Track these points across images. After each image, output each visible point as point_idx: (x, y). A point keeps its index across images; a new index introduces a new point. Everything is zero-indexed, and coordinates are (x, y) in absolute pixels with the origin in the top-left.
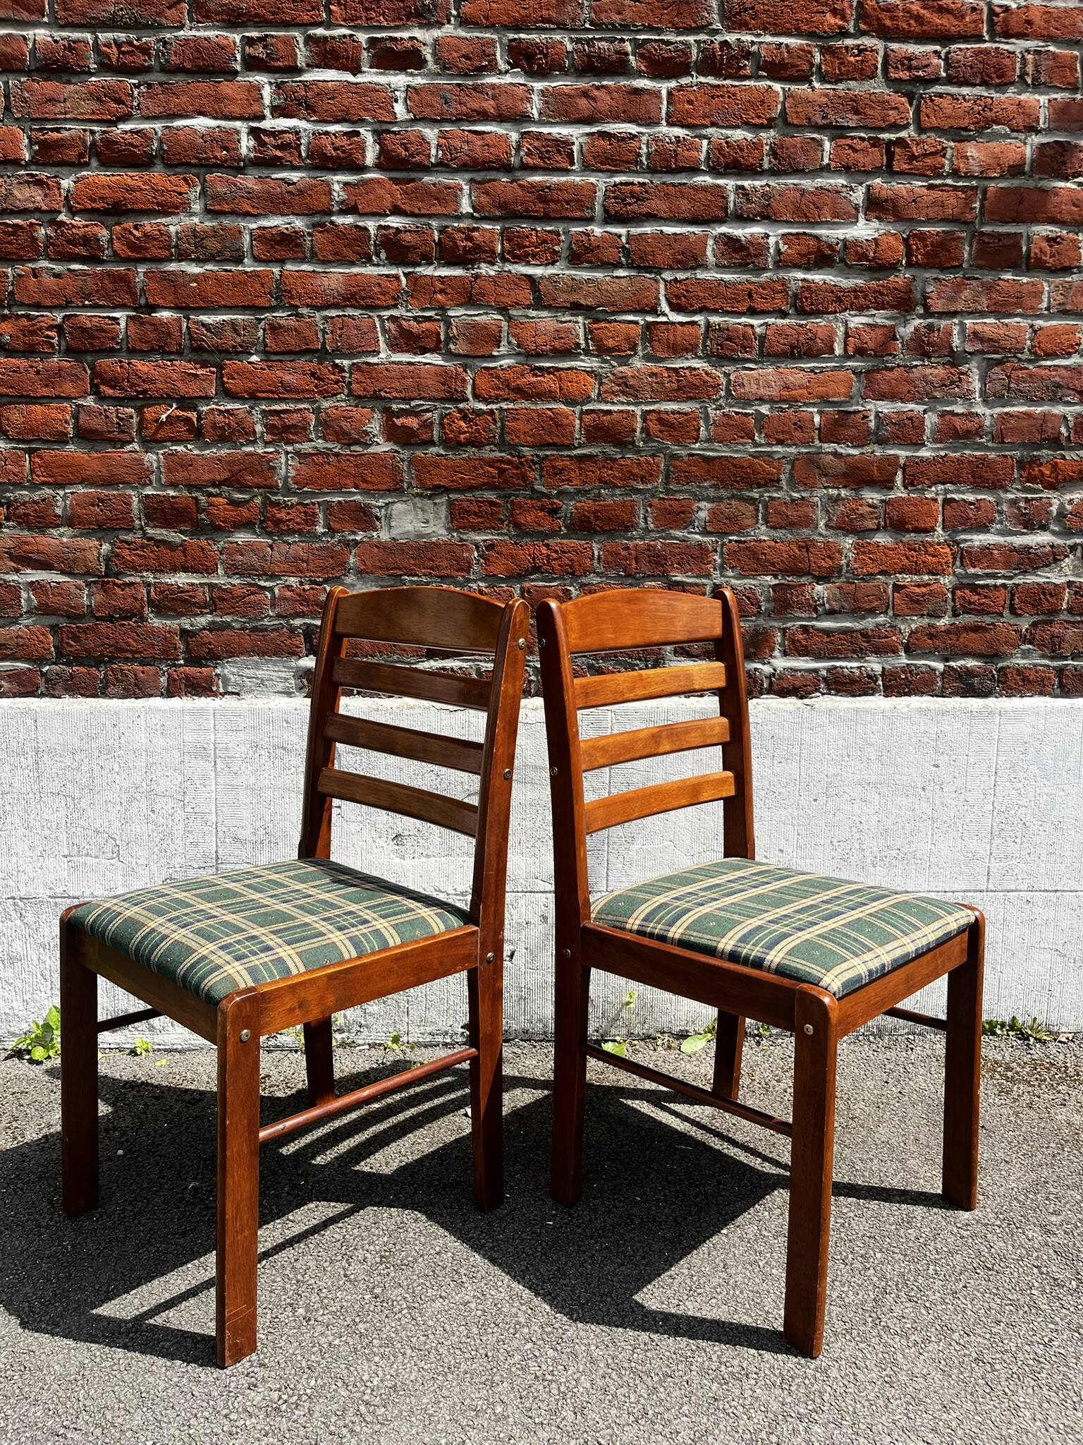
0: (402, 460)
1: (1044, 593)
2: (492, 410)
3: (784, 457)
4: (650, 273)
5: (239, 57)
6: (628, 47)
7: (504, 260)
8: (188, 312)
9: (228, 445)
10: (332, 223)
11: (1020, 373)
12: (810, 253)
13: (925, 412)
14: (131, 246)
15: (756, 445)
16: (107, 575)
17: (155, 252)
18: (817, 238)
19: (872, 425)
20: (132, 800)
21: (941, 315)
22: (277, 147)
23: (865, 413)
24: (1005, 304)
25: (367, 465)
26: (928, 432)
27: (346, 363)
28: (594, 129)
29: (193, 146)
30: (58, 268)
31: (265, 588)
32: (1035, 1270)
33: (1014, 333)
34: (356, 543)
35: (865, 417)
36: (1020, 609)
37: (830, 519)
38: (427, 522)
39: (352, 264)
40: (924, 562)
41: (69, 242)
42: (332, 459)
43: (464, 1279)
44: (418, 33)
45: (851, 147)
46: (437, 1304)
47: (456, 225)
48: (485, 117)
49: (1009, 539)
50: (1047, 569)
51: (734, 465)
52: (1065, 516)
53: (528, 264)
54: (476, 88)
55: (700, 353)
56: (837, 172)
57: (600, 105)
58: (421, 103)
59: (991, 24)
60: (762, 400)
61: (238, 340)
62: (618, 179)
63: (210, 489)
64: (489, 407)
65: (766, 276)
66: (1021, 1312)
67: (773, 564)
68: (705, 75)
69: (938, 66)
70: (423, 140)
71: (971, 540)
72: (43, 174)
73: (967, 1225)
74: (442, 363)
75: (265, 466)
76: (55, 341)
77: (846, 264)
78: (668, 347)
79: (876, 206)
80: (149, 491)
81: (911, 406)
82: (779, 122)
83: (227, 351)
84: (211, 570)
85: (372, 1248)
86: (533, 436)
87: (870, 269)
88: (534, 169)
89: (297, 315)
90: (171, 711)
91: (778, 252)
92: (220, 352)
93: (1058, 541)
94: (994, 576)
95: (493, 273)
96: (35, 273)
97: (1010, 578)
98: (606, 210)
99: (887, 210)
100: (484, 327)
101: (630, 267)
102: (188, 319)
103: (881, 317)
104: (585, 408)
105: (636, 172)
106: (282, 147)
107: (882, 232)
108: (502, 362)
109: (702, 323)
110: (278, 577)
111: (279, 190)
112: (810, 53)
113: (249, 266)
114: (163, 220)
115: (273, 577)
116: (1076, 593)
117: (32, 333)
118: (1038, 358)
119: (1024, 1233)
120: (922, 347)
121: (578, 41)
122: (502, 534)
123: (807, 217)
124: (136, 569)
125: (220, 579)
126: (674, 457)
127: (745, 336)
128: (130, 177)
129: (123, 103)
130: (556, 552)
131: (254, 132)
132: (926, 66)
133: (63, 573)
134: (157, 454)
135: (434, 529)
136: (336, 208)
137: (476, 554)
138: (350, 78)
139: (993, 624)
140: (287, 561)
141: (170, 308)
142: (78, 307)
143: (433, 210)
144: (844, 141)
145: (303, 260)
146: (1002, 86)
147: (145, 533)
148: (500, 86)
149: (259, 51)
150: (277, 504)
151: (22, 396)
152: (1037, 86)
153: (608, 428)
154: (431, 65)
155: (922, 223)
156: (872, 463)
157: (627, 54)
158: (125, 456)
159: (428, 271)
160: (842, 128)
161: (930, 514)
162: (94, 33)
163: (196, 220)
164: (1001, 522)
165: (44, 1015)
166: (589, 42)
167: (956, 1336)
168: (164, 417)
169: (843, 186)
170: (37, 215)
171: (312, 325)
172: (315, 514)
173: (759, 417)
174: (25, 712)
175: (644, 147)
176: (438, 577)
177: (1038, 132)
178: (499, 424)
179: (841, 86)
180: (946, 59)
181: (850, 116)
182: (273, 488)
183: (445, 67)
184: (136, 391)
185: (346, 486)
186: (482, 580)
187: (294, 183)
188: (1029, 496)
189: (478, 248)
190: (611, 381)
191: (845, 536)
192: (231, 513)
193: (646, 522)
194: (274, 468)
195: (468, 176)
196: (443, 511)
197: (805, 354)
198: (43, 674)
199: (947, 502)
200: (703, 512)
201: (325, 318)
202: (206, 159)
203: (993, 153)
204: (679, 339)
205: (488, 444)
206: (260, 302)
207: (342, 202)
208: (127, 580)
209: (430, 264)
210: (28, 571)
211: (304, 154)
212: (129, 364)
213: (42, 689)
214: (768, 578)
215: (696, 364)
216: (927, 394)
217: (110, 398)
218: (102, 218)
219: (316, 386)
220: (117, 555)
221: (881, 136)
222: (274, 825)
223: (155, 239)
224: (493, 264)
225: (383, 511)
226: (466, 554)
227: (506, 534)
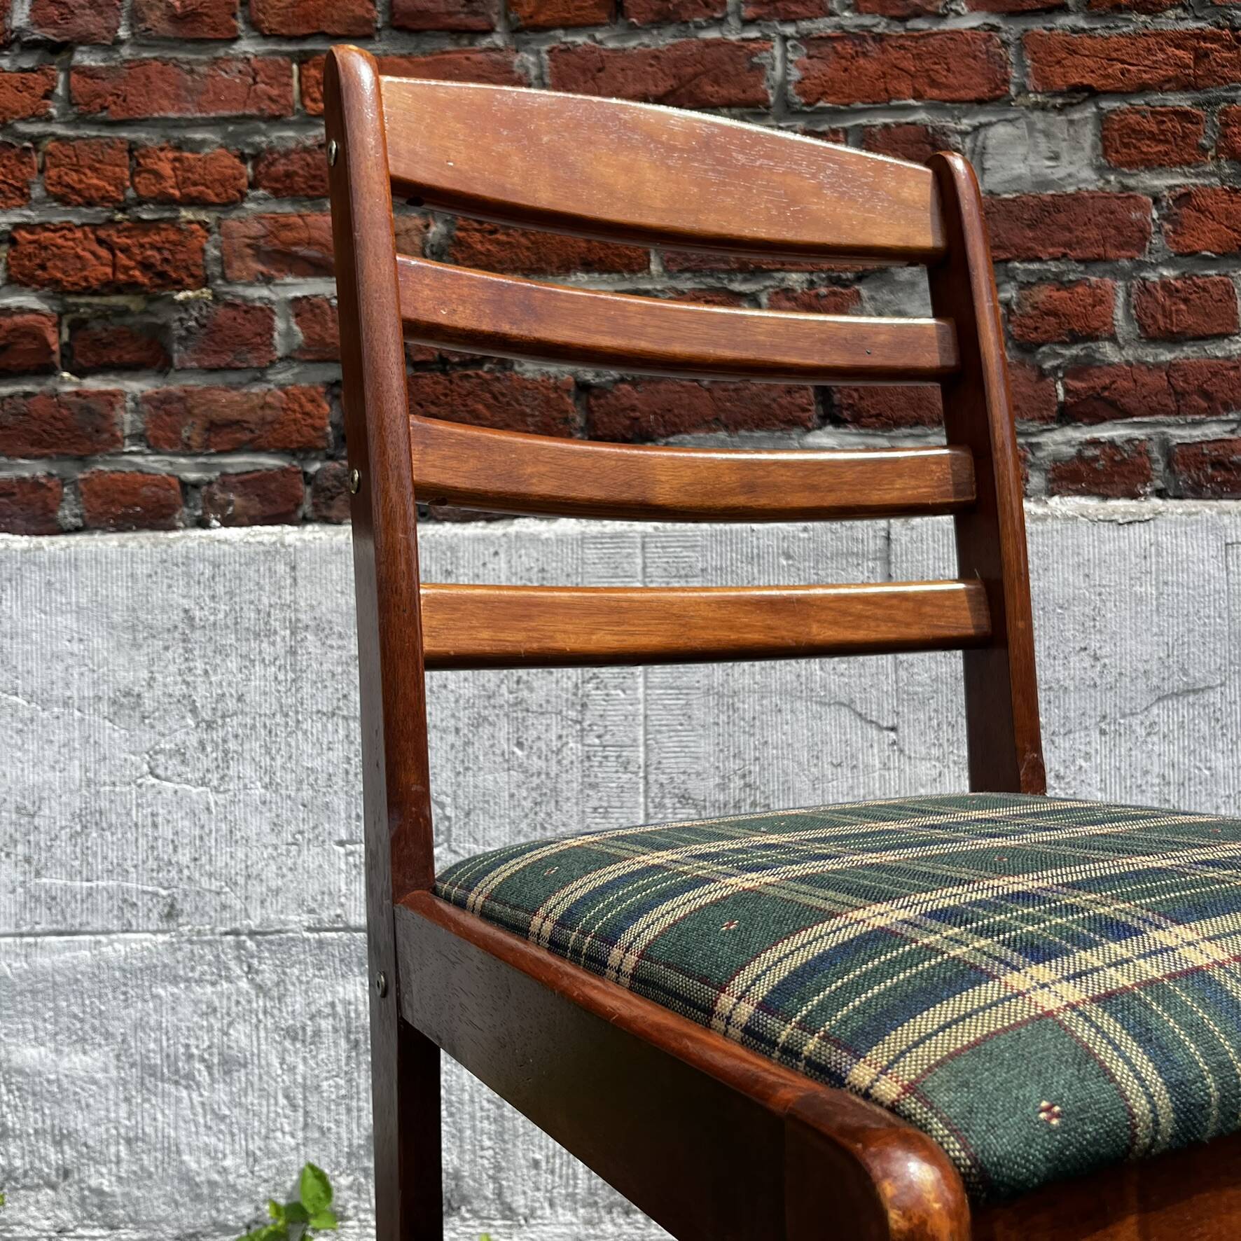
0: (1005, 44)
9: (671, 30)
20: (479, 722)
25: (939, 56)
31: (740, 296)
38: (1055, 157)
42: (871, 46)
75: (743, 63)
84: (636, 267)
90: (561, 541)
110: (766, 274)
115: (756, 273)
122: (1206, 174)
125: (655, 281)
134: (538, 53)
135: (1072, 169)
137: (1155, 215)
158: (480, 57)
165: (289, 1185)
174: (272, 552)
176: (1079, 261)
182: (756, 106)
185: (899, 95)
186: (1168, 263)
194: (760, 68)
196: (1088, 135)
198: (309, 479)
205: (1173, 7)
210: (289, 280)
213: (307, 508)
222: (762, 768)
225: (968, 140)
226: (1135, 215)
227: (1213, 174)
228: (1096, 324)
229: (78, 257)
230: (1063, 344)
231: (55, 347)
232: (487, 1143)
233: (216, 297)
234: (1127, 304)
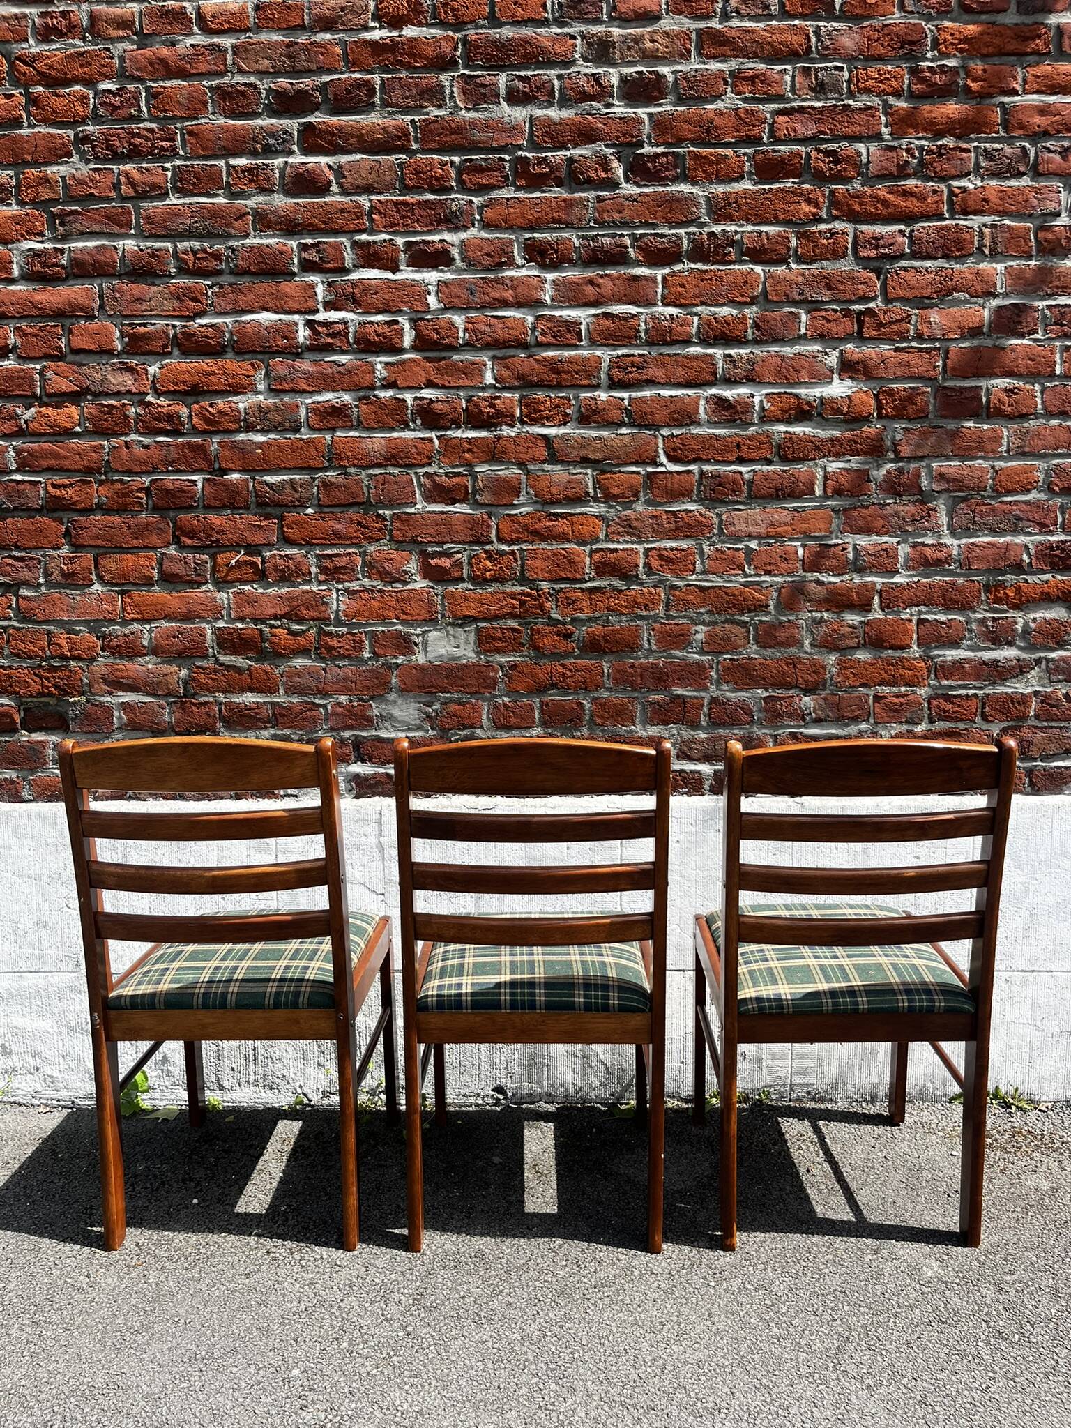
0: (437, 595)
1: (1013, 702)
2: (513, 551)
3: (771, 586)
4: (650, 430)
5: (296, 261)
6: (628, 241)
7: (523, 423)
8: (254, 474)
9: (288, 583)
10: (375, 396)
11: (984, 508)
12: (791, 409)
13: (898, 543)
14: (207, 421)
15: (746, 575)
16: (185, 696)
17: (228, 425)
18: (796, 396)
19: (851, 556)
21: (910, 459)
22: (328, 336)
23: (844, 546)
24: (967, 448)
25: (406, 600)
26: (901, 560)
27: (387, 513)
28: (599, 311)
29: (258, 337)
30: (146, 440)
31: (319, 705)
32: (984, 1325)
33: (977, 474)
34: (398, 665)
35: (844, 549)
36: (991, 716)
37: (814, 639)
38: (458, 647)
39: (393, 429)
40: (901, 675)
41: (156, 419)
42: (377, 595)
43: (484, 1321)
44: (447, 236)
45: (824, 318)
46: (459, 1342)
47: (481, 394)
48: (505, 304)
49: (979, 654)
50: (1014, 680)
51: (726, 594)
52: (1029, 633)
53: (543, 425)
54: (497, 280)
55: (695, 498)
56: (813, 340)
57: (604, 291)
58: (451, 295)
59: (951, 204)
60: (751, 537)
61: (296, 496)
62: (620, 352)
63: (273, 622)
64: (511, 548)
65: (752, 430)
66: (965, 1361)
67: (764, 679)
68: (695, 262)
69: (903, 244)
70: (452, 325)
71: (944, 655)
72: (132, 362)
73: (930, 1282)
74: (470, 511)
75: (319, 601)
76: (144, 501)
77: (823, 418)
78: (667, 493)
79: (848, 368)
80: (221, 624)
81: (885, 538)
82: (761, 299)
83: (286, 506)
84: (273, 690)
85: (406, 1291)
86: (550, 572)
87: (845, 421)
88: (548, 346)
89: (346, 474)
91: (763, 409)
92: (281, 506)
93: (1024, 655)
94: (966, 687)
95: (513, 434)
96: (127, 444)
97: (981, 688)
98: (610, 378)
99: (859, 370)
100: (505, 480)
101: (632, 425)
102: (254, 479)
103: (855, 462)
104: (594, 547)
105: (637, 345)
106: (334, 335)
107: (854, 389)
108: (521, 510)
109: (696, 471)
110: (331, 696)
111: (330, 370)
112: (788, 238)
113: (305, 434)
114: (234, 399)
115: (326, 695)
116: (1042, 701)
117: (125, 495)
118: (1000, 494)
119: (979, 1291)
120: (893, 487)
121: (584, 237)
122: (523, 656)
123: (787, 379)
124: (209, 690)
125: (281, 698)
126: (674, 587)
127: (735, 482)
128: (206, 363)
129: (200, 302)
130: (570, 670)
131: (310, 324)
132: (892, 244)
133: (148, 694)
134: (228, 593)
135: (465, 652)
136: (378, 384)
137: (501, 673)
138: (389, 275)
139: (966, 729)
140: (338, 682)
141: (239, 471)
142: (163, 472)
143: (461, 383)
144: (818, 313)
145: (351, 428)
146: (961, 258)
147: (217, 660)
148: (517, 278)
149: (313, 256)
150: (329, 634)
151: (116, 547)
152: (994, 255)
153: (615, 564)
154: (459, 263)
155: (891, 381)
156: (851, 589)
157: (626, 247)
158: (201, 595)
159: (458, 434)
160: (817, 302)
161: (906, 633)
162: (173, 242)
163: (261, 397)
164: (971, 639)
166: (594, 238)
167: (905, 1381)
168: (233, 562)
169: (819, 351)
170: (128, 397)
171: (359, 481)
172: (361, 642)
173: (749, 551)
175: (643, 324)
176: (468, 693)
177: (995, 296)
178: (519, 563)
179: (815, 266)
180: (910, 237)
181: (823, 291)
182: (326, 620)
183: (470, 263)
184: (211, 541)
185: (388, 617)
186: (506, 695)
187: (343, 365)
188: (996, 616)
189: (499, 414)
190: (616, 523)
191: (829, 653)
192: (290, 641)
193: (649, 644)
194: (327, 603)
195: (491, 353)
196: (472, 637)
197: (789, 496)
199: (921, 622)
200: (700, 633)
201: (370, 476)
202: (270, 347)
203: (954, 317)
204: (676, 485)
205: (511, 580)
206: (314, 464)
207: (384, 379)
208: (202, 700)
209: (459, 427)
210: (120, 694)
211: (351, 341)
212: (205, 518)
214: (759, 691)
215: (691, 507)
216: (900, 528)
217: (189, 546)
218: (182, 398)
219: (362, 534)
220: (194, 679)
221: (852, 308)
223: (227, 415)
224: (513, 426)
225: (420, 638)
226: (492, 674)
227: (526, 656)
228: (473, 721)
229: (25, 681)
230: (460, 729)
231: (18, 721)
232: (212, 1060)
233: (88, 702)
234: (488, 712)
